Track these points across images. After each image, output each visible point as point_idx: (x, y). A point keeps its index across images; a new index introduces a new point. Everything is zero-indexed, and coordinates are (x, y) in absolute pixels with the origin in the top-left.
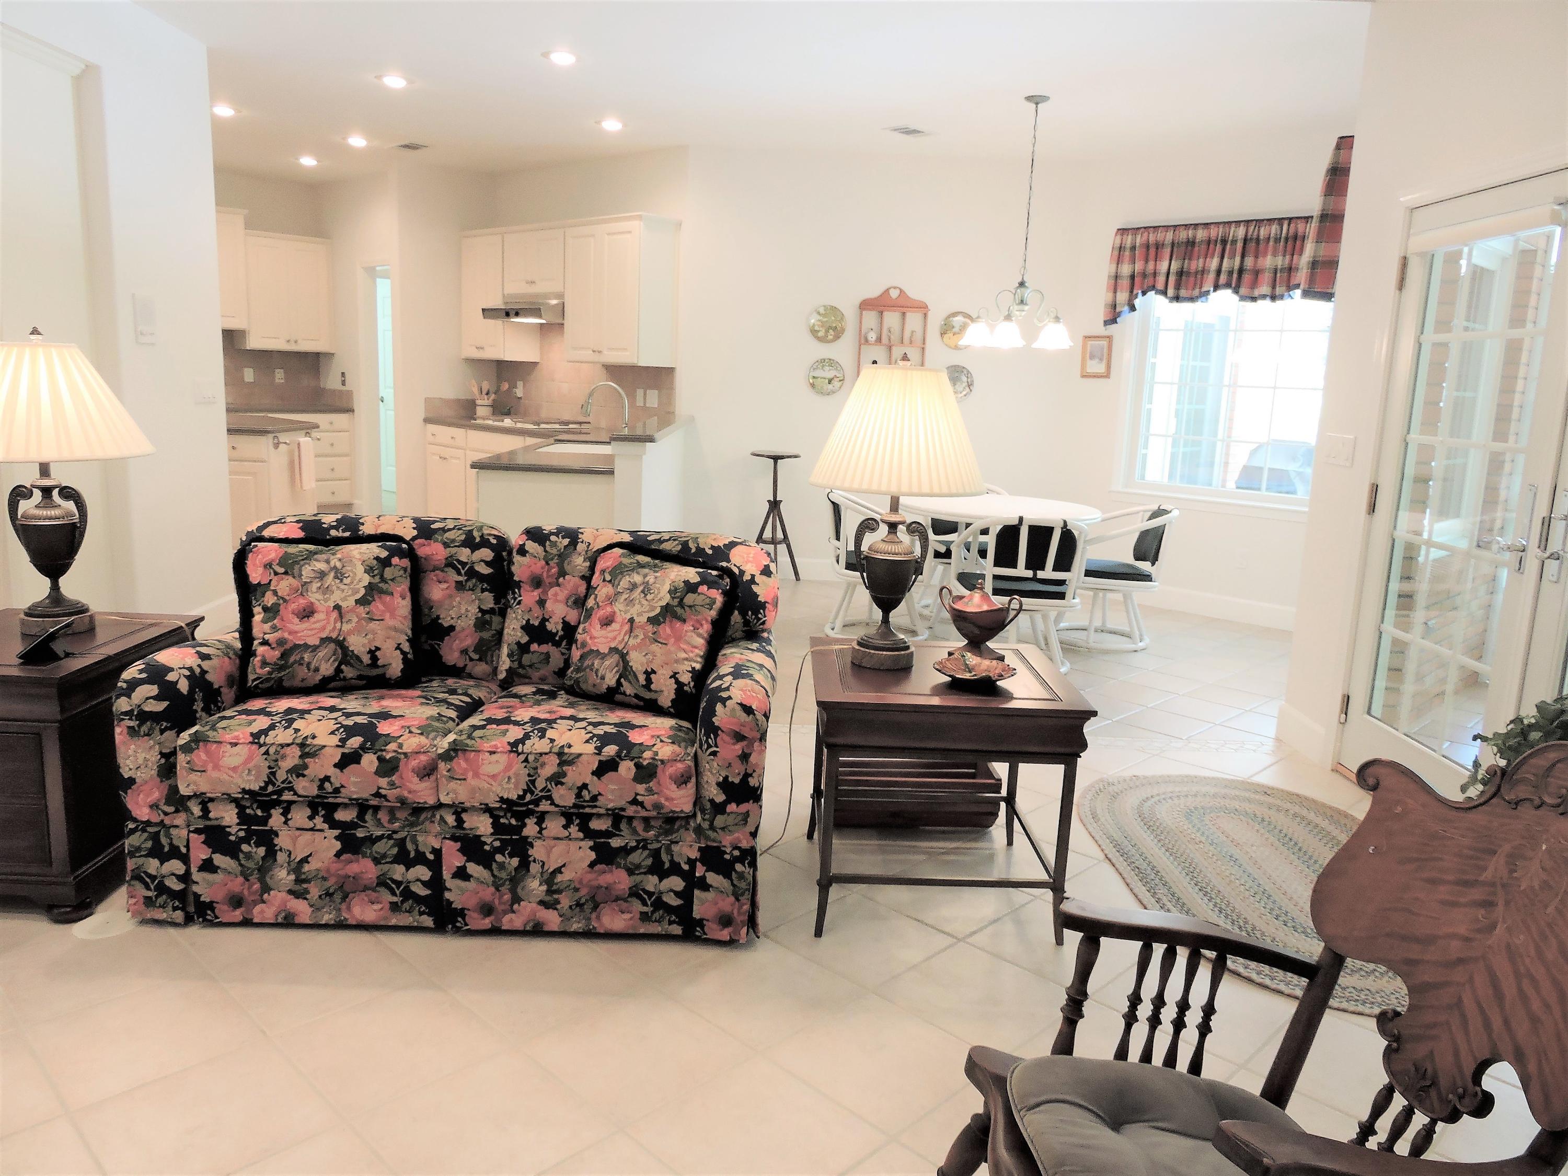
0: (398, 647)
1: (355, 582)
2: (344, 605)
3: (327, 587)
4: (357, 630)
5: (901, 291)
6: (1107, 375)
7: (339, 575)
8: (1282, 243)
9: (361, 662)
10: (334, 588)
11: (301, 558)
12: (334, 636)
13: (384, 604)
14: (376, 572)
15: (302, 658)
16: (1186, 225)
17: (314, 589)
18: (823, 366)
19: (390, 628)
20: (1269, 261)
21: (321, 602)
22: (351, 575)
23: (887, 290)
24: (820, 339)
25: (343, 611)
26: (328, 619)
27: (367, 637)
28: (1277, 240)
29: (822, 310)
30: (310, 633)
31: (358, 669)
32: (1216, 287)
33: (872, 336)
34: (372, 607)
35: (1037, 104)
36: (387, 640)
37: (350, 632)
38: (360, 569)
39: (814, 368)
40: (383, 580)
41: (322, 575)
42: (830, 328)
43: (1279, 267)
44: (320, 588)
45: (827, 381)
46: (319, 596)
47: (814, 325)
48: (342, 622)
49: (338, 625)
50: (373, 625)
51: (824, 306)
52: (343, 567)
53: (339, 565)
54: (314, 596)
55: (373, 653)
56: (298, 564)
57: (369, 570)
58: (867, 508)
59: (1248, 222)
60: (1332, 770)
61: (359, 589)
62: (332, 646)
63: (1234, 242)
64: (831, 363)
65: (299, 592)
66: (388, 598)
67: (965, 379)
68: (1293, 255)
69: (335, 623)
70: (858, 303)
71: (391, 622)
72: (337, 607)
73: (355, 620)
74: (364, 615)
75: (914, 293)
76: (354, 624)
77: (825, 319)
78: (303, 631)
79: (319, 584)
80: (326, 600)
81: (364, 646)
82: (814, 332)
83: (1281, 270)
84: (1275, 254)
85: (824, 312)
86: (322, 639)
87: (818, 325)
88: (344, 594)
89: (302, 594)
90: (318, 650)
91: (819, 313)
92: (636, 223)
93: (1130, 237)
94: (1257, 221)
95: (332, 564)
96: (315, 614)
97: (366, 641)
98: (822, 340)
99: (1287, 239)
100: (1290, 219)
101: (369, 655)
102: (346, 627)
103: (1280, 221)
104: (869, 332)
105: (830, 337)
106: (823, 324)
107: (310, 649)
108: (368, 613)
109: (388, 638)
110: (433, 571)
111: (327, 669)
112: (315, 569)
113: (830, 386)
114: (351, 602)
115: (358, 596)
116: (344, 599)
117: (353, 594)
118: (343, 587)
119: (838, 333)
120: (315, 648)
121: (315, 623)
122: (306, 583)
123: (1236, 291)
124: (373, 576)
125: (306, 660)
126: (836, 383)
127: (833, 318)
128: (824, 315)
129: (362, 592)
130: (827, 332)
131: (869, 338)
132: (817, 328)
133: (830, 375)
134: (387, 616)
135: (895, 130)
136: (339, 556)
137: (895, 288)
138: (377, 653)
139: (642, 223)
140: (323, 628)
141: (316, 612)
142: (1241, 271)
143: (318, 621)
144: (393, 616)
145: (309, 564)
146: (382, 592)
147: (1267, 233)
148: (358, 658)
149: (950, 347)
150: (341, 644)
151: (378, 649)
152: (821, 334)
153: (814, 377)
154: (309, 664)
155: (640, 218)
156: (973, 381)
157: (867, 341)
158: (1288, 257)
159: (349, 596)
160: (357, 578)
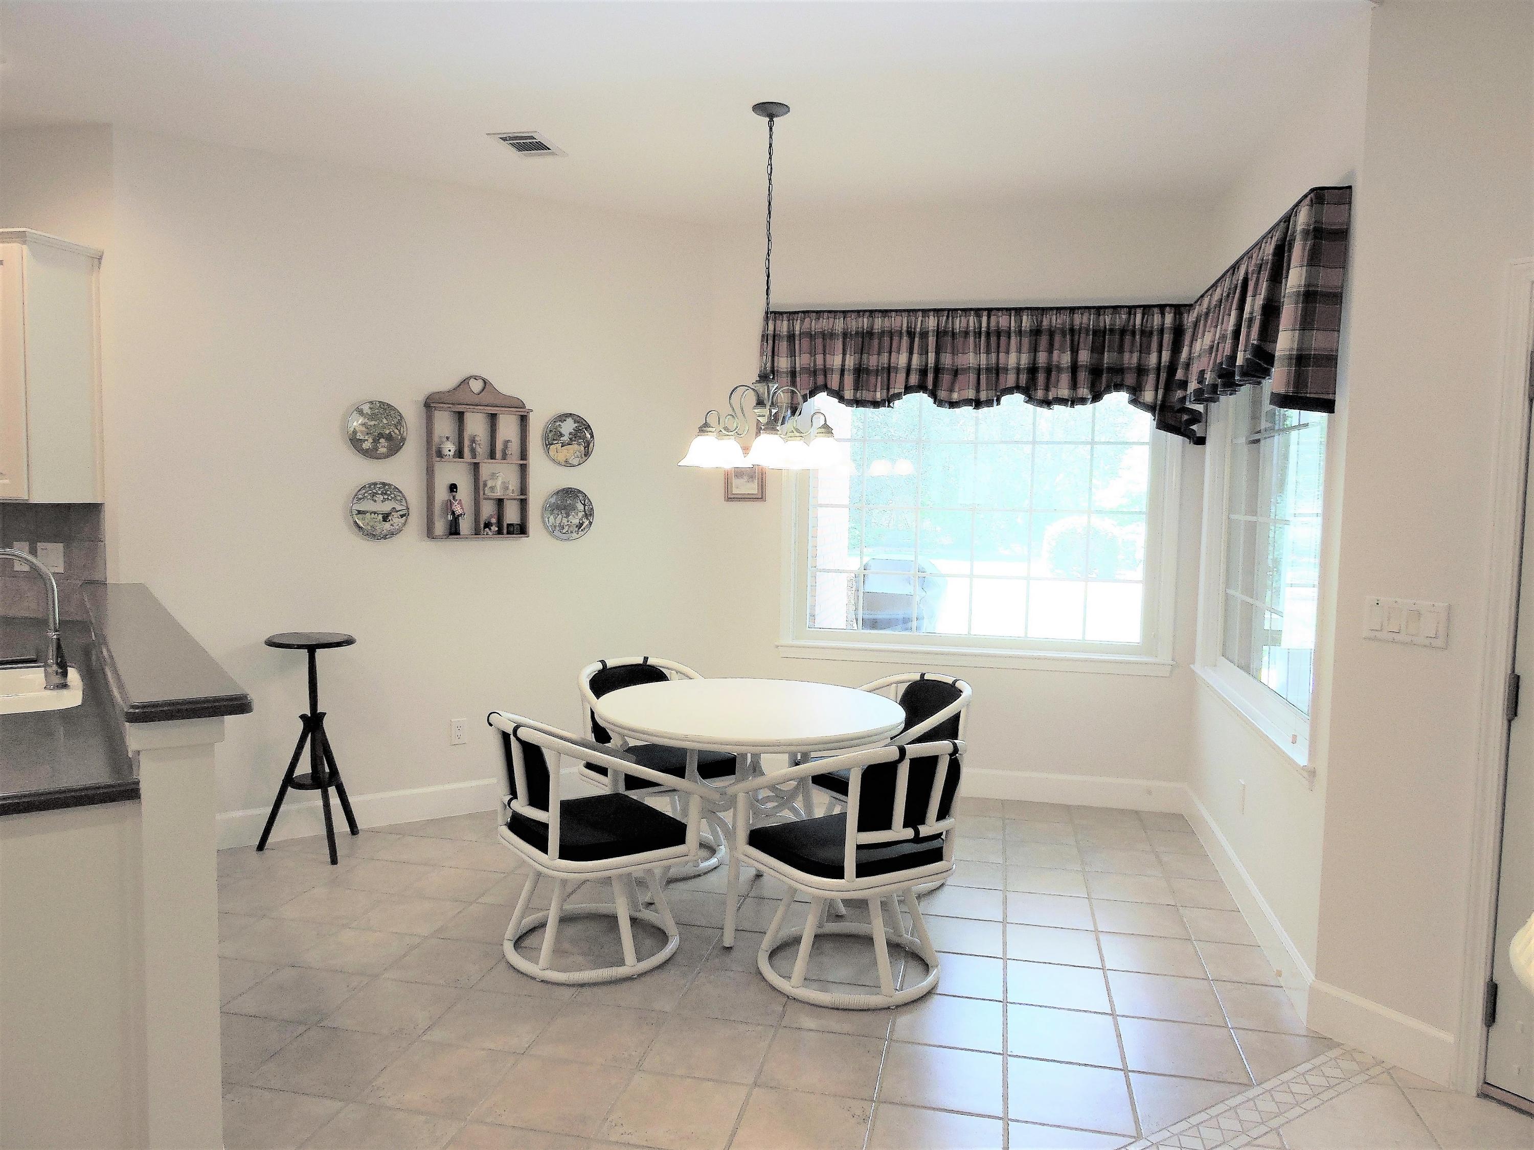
5: (485, 382)
6: (761, 497)
8: (983, 338)
16: (858, 312)
18: (374, 494)
20: (970, 359)
23: (465, 381)
24: (367, 453)
28: (978, 334)
29: (366, 409)
32: (908, 389)
33: (449, 448)
35: (771, 117)
39: (358, 497)
42: (381, 435)
43: (983, 366)
45: (380, 517)
47: (355, 432)
51: (371, 403)
58: (561, 738)
59: (937, 311)
60: (1478, 1096)
63: (924, 335)
64: (385, 490)
67: (581, 507)
68: (998, 352)
70: (421, 398)
75: (506, 386)
77: (372, 423)
82: (355, 442)
83: (987, 369)
84: (977, 351)
85: (369, 412)
87: (362, 432)
91: (361, 412)
92: (15, 247)
93: (785, 323)
94: (949, 310)
98: (371, 454)
99: (988, 334)
100: (990, 310)
103: (978, 311)
104: (443, 442)
105: (382, 450)
106: (369, 430)
113: (387, 526)
119: (395, 445)
123: (934, 395)
126: (396, 520)
127: (385, 421)
128: (372, 417)
130: (376, 441)
131: (446, 452)
132: (360, 436)
133: (386, 507)
135: (504, 139)
137: (476, 378)
139: (25, 247)
142: (937, 370)
147: (964, 324)
149: (559, 464)
152: (366, 446)
153: (359, 512)
155: (21, 237)
156: (592, 509)
157: (440, 454)
158: (994, 356)
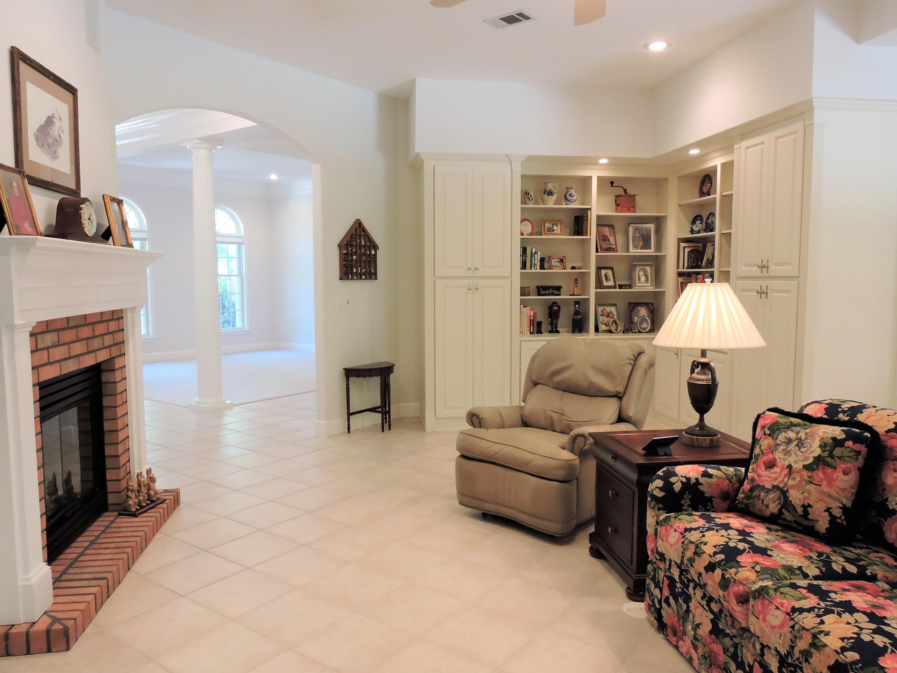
0: (828, 510)
1: (808, 453)
2: (794, 466)
3: (789, 451)
4: (796, 487)
7: (800, 444)
9: (797, 512)
10: (793, 452)
11: (783, 427)
12: (781, 486)
13: (824, 474)
14: (827, 448)
15: (760, 495)
17: (780, 450)
19: (824, 493)
21: (782, 460)
22: (808, 446)
25: (792, 471)
26: (781, 473)
27: (804, 494)
30: (768, 479)
31: (794, 516)
34: (814, 474)
36: (819, 502)
37: (792, 487)
38: (817, 443)
40: (831, 455)
41: (789, 441)
44: (784, 450)
46: (781, 456)
48: (789, 478)
49: (786, 479)
50: (810, 487)
52: (806, 439)
53: (803, 437)
54: (778, 455)
55: (806, 508)
56: (779, 431)
57: (823, 446)
61: (809, 458)
62: (778, 493)
65: (772, 449)
66: (830, 471)
69: (785, 477)
71: (826, 489)
72: (790, 467)
73: (798, 479)
74: (806, 478)
76: (796, 482)
78: (764, 477)
79: (785, 447)
80: (784, 460)
81: (800, 500)
86: (773, 486)
88: (798, 459)
89: (772, 452)
90: (770, 493)
95: (799, 435)
96: (775, 467)
97: (802, 497)
101: (802, 508)
102: (790, 482)
107: (765, 491)
108: (809, 477)
109: (821, 500)
110: (893, 460)
111: (774, 508)
112: (787, 436)
114: (800, 466)
115: (807, 463)
116: (796, 462)
117: (803, 461)
118: (799, 453)
120: (768, 491)
121: (773, 473)
122: (778, 444)
124: (824, 451)
125: (762, 497)
129: (811, 460)
134: (825, 483)
136: (808, 431)
138: (809, 509)
140: (776, 479)
141: (776, 466)
143: (775, 473)
144: (830, 484)
145: (785, 432)
146: (826, 464)
148: (794, 508)
150: (784, 493)
151: (810, 506)
154: (763, 500)
159: (800, 461)
160: (812, 449)
